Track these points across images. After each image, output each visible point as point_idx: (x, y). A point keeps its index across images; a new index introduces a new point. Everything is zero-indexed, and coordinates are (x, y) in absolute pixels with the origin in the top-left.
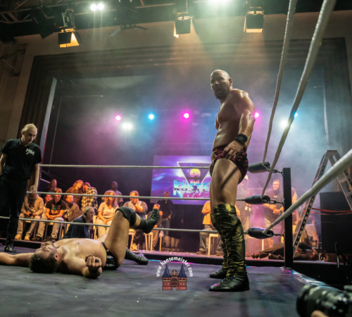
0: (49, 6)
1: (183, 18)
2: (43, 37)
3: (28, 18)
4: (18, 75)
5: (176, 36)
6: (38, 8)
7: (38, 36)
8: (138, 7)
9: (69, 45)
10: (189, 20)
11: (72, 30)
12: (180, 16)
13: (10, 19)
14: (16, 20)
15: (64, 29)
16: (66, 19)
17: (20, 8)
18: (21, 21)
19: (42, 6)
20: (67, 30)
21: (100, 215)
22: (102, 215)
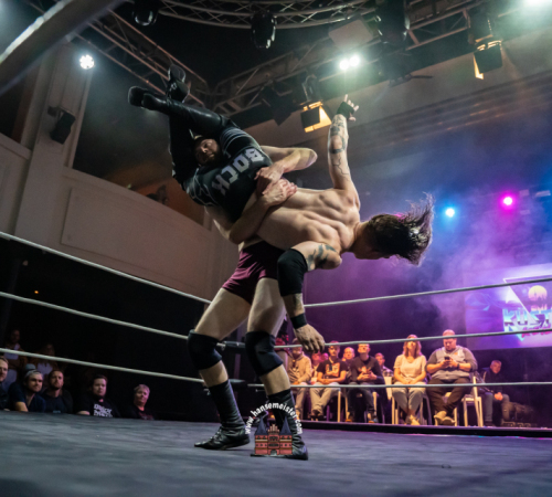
0: (279, 80)
1: (487, 46)
2: (279, 122)
3: (255, 101)
5: (479, 76)
6: (268, 84)
7: (272, 122)
8: (410, 48)
9: (317, 126)
10: (498, 46)
11: (318, 104)
12: (480, 44)
13: (232, 109)
14: (238, 109)
15: (307, 104)
16: (308, 90)
17: (243, 90)
18: (247, 108)
19: (271, 82)
20: (312, 106)
21: (396, 374)
22: (400, 373)
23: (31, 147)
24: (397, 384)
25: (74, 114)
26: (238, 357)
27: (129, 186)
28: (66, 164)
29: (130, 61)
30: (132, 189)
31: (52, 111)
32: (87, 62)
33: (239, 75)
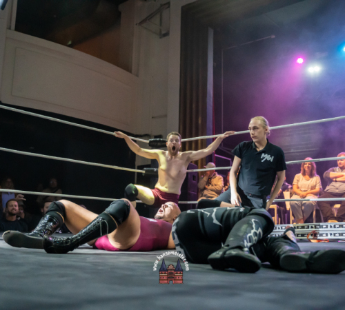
4: (166, 34)
22: (298, 188)
27: (70, 43)
28: (9, 28)
30: (70, 46)
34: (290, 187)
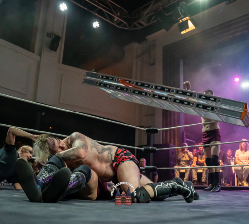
0: (167, 6)
2: (167, 30)
3: (154, 20)
4: (154, 64)
6: (160, 10)
7: (164, 30)
9: (187, 30)
11: (187, 18)
13: (142, 25)
14: (146, 25)
15: (181, 19)
16: (181, 11)
17: (146, 16)
18: (150, 24)
19: (161, 8)
20: (184, 20)
21: (236, 160)
22: (238, 159)
23: (40, 55)
24: (237, 165)
25: (60, 35)
26: (152, 155)
27: (93, 70)
28: (59, 62)
29: (86, 4)
31: (49, 35)
32: (63, 7)
33: (144, 6)
34: (233, 158)
